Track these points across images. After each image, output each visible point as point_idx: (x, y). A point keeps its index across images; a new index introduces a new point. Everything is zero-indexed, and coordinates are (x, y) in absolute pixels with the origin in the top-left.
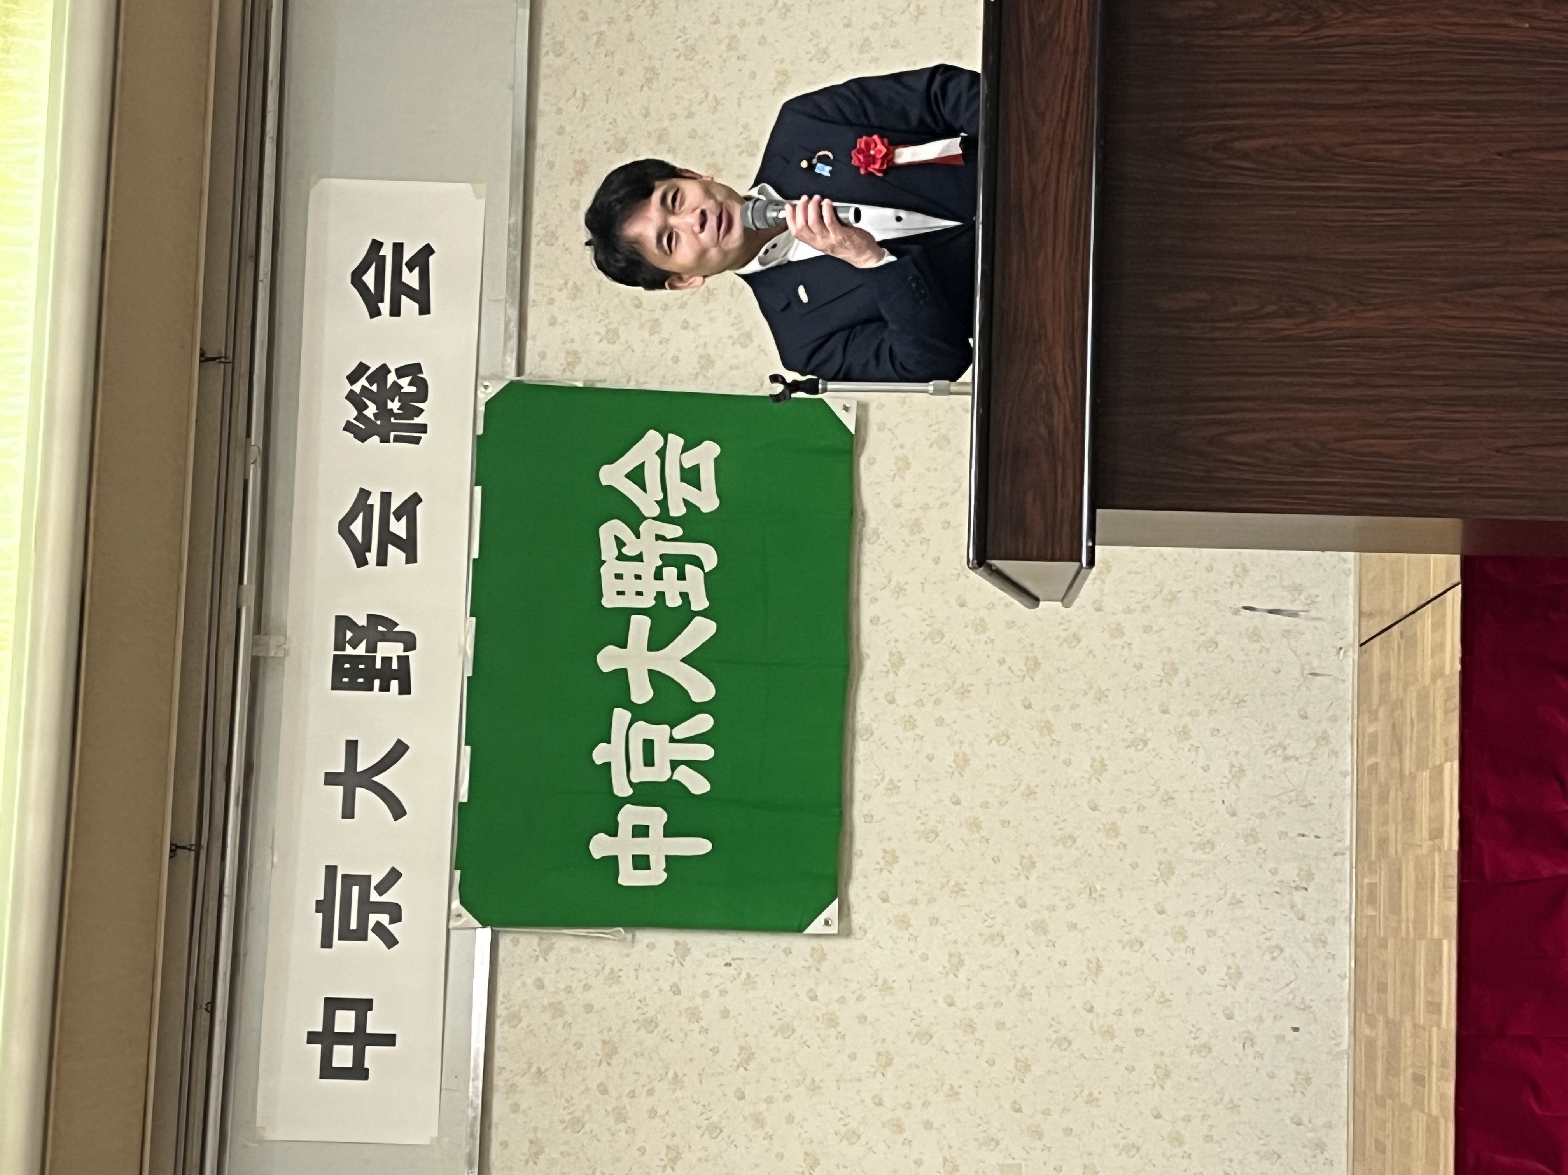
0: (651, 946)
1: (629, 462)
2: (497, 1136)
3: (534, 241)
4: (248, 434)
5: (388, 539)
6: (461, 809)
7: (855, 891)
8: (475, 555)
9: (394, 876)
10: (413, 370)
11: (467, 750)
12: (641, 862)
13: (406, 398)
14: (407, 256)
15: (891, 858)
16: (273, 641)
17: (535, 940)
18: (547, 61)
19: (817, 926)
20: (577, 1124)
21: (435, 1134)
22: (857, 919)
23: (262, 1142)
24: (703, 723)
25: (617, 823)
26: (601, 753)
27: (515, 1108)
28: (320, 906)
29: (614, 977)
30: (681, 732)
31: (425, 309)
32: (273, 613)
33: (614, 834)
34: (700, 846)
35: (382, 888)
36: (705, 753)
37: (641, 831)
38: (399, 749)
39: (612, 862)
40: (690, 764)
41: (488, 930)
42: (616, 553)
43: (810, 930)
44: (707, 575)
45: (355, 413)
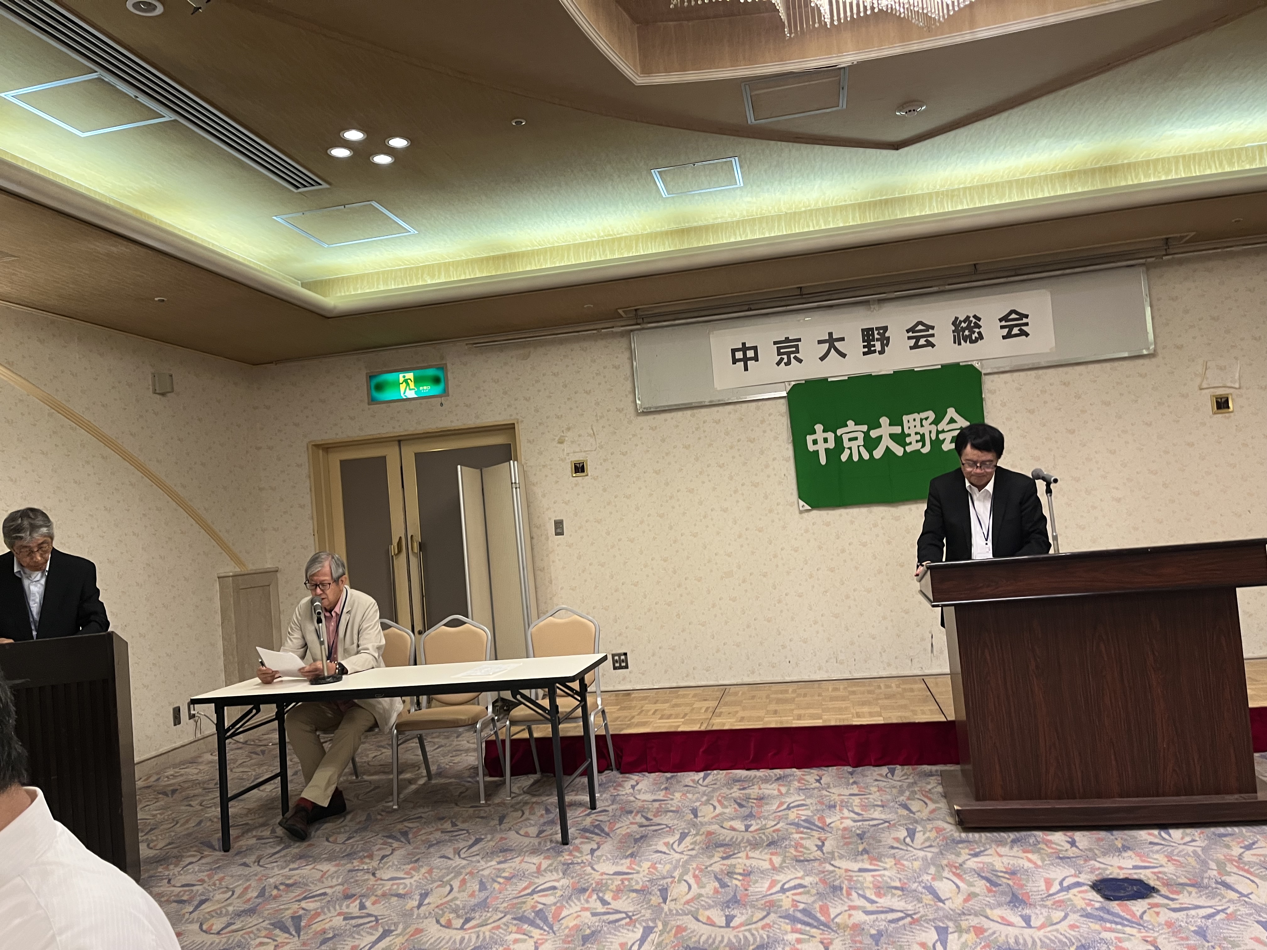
0: (787, 449)
1: (957, 417)
2: (720, 409)
3: (1036, 372)
4: (949, 285)
5: (918, 339)
6: (826, 379)
7: (815, 513)
8: (916, 369)
9: (800, 361)
10: (981, 337)
11: (846, 378)
12: (815, 442)
13: (970, 336)
14: (1024, 328)
15: (828, 524)
16: (876, 307)
17: (785, 411)
18: (1108, 365)
19: (802, 503)
20: (727, 433)
21: (718, 389)
22: (805, 515)
23: (709, 334)
24: (866, 456)
25: (827, 432)
26: (850, 423)
27: (730, 413)
28: (787, 338)
29: (776, 438)
30: (862, 449)
31: (1004, 337)
32: (885, 305)
33: (823, 432)
34: (823, 460)
35: (795, 358)
36: (856, 458)
37: (826, 440)
38: (843, 355)
39: (814, 432)
40: (851, 453)
41: (786, 395)
42: (923, 417)
43: (800, 501)
44: (919, 450)
45: (962, 319)
